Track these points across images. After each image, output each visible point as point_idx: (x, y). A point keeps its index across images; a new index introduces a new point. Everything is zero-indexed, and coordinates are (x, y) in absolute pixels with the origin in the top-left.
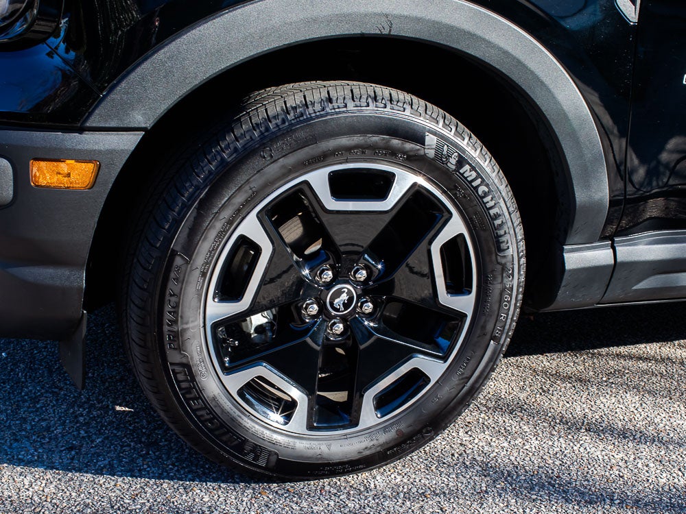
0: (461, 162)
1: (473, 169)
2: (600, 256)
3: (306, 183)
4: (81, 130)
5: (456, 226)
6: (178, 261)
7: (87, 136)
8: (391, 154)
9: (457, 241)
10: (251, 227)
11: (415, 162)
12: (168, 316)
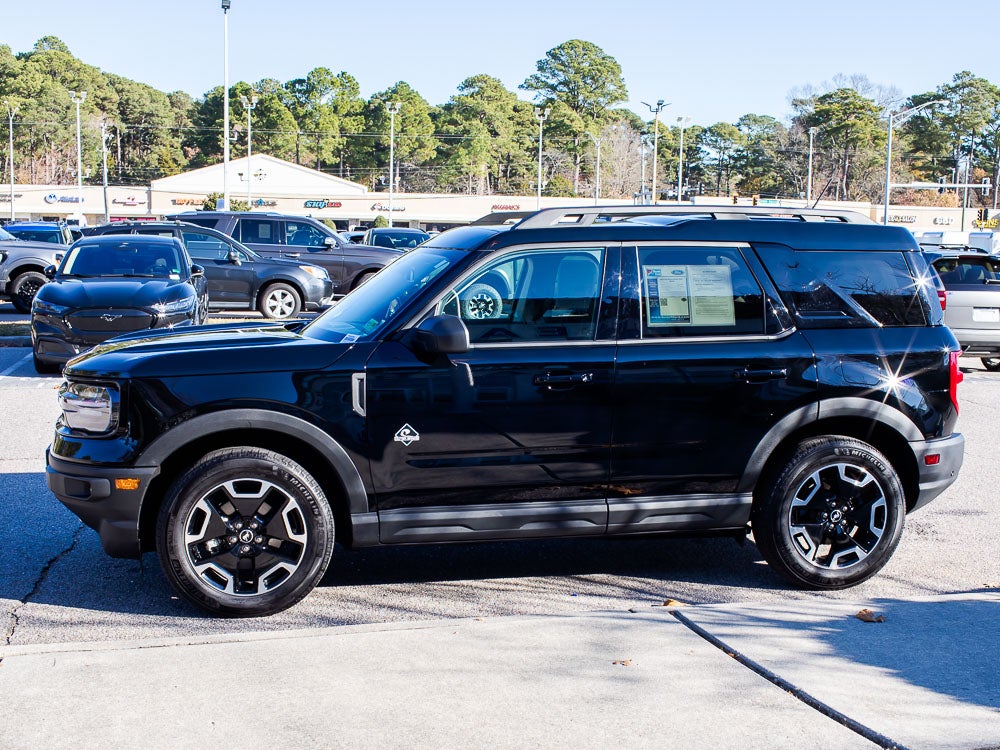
0: (291, 477)
1: (296, 480)
2: (372, 518)
3: (223, 486)
4: (134, 467)
5: (292, 504)
6: (172, 518)
7: (136, 469)
8: (258, 475)
9: (294, 511)
10: (202, 504)
11: (269, 478)
12: (168, 540)
